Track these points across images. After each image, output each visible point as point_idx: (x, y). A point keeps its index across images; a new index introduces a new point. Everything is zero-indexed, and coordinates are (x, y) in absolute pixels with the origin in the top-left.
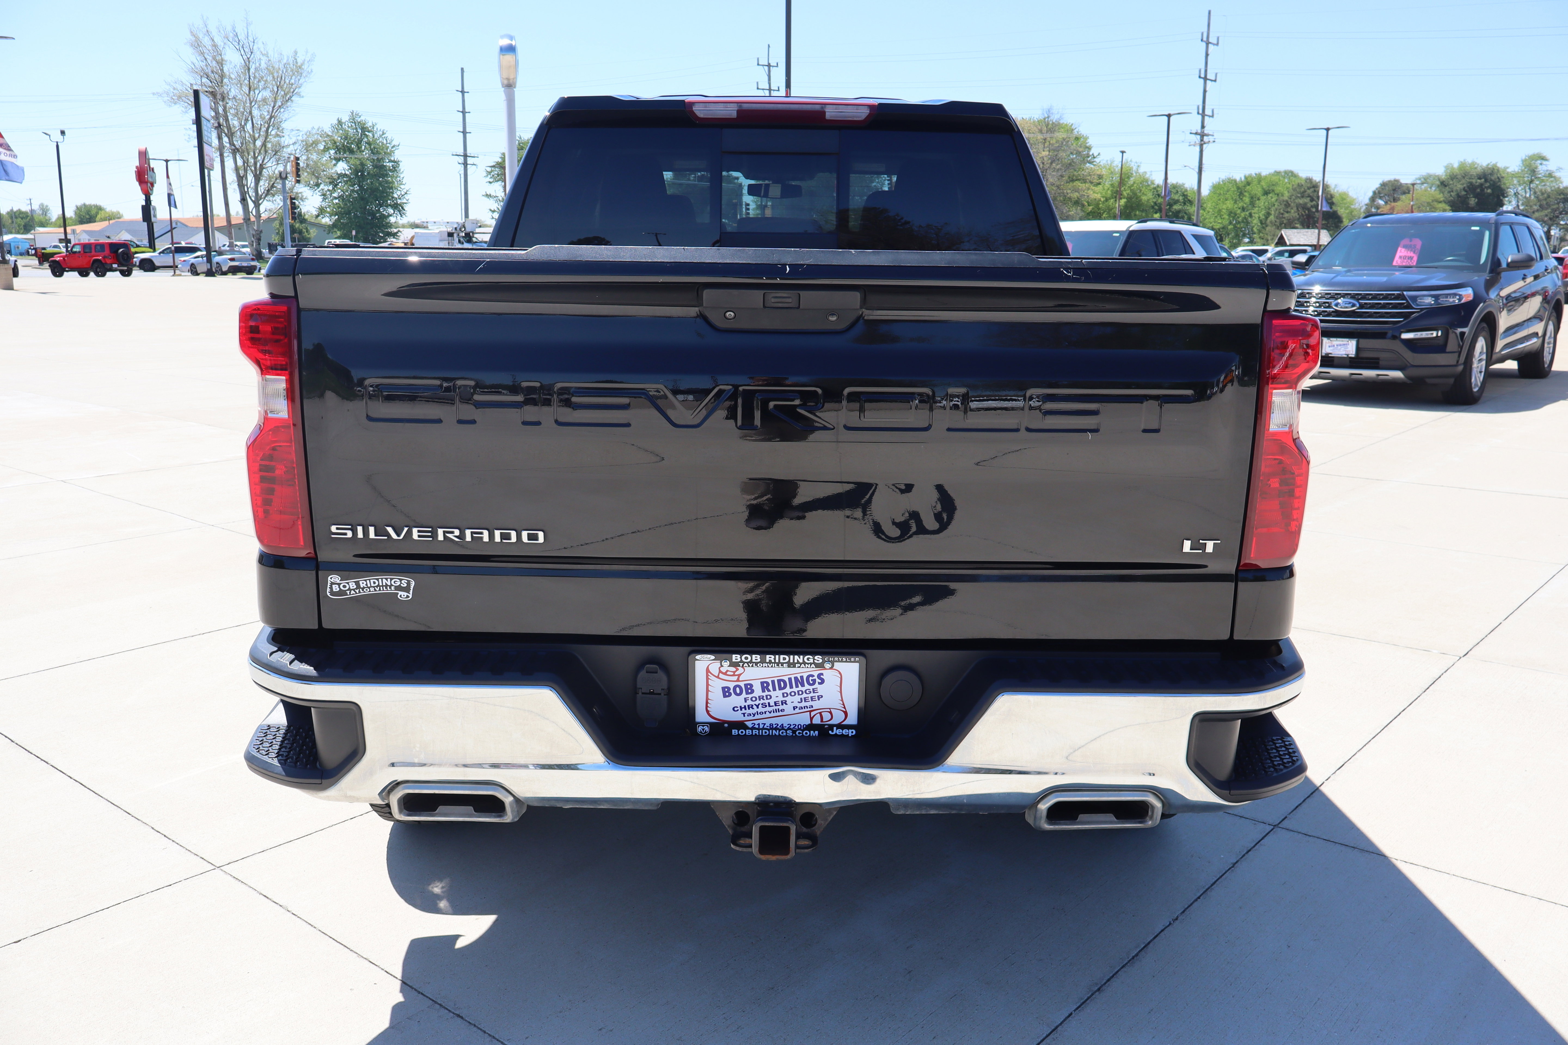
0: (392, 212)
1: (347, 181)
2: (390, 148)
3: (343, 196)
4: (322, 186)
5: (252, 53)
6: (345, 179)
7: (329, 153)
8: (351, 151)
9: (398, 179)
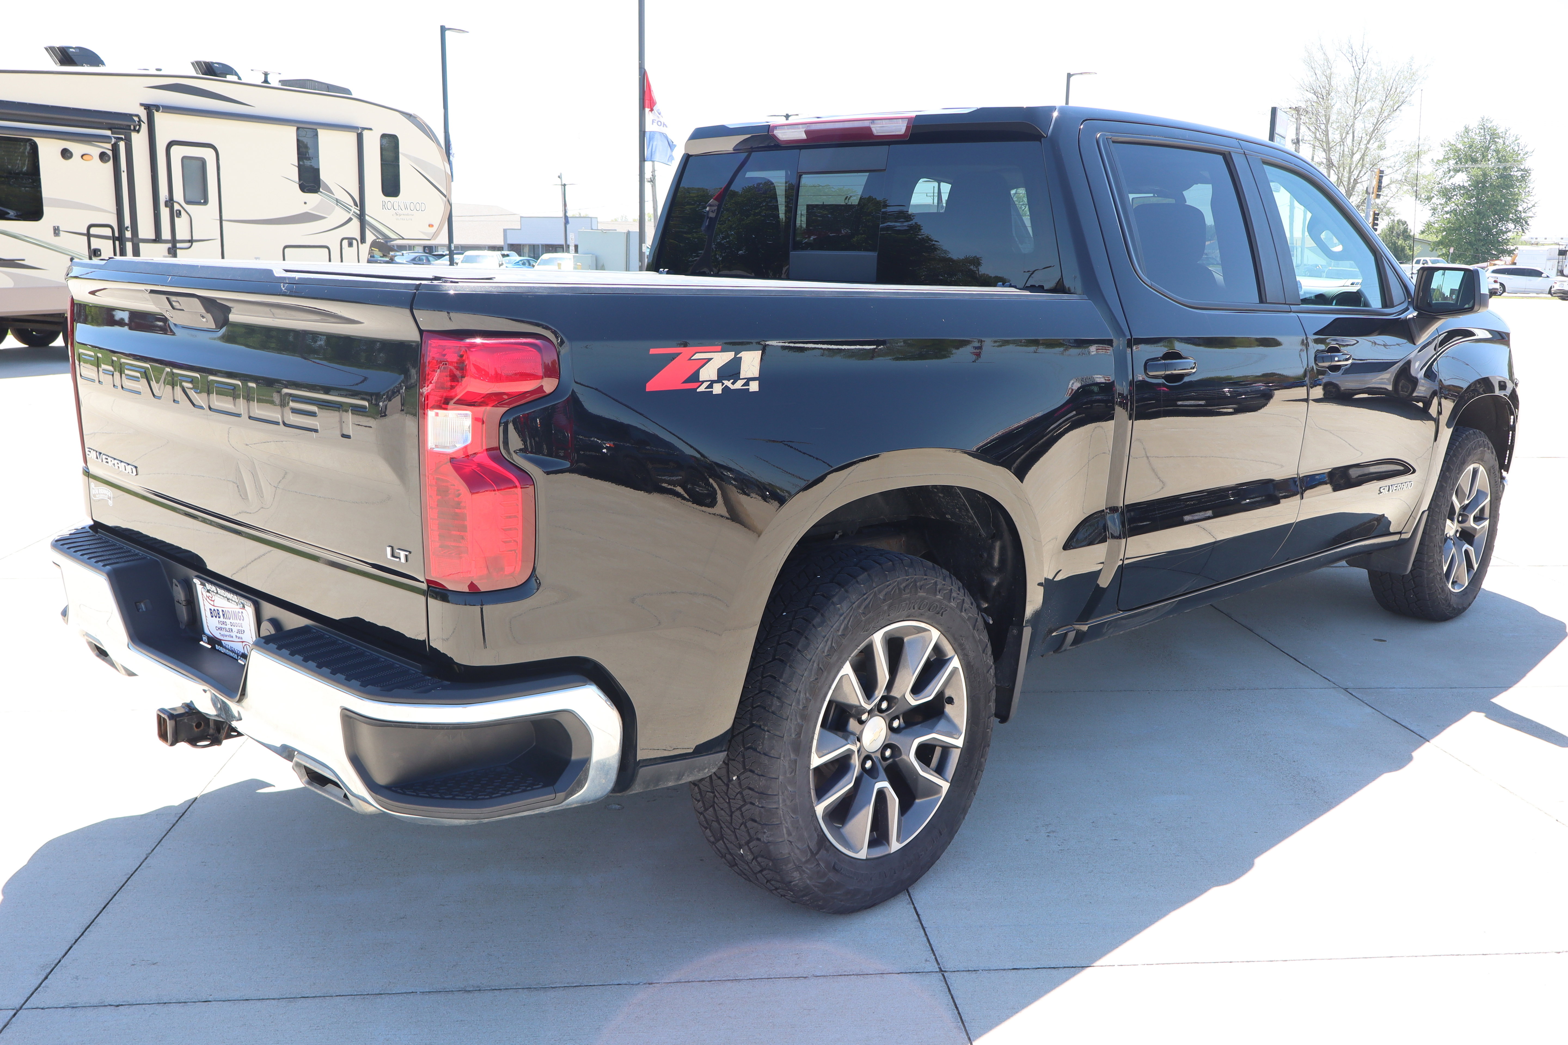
0: (1513, 227)
1: (1463, 194)
2: (1522, 155)
3: (1456, 211)
4: (1434, 200)
5: (1364, 63)
6: (1462, 192)
7: (1449, 164)
8: (1474, 161)
9: (1527, 189)
